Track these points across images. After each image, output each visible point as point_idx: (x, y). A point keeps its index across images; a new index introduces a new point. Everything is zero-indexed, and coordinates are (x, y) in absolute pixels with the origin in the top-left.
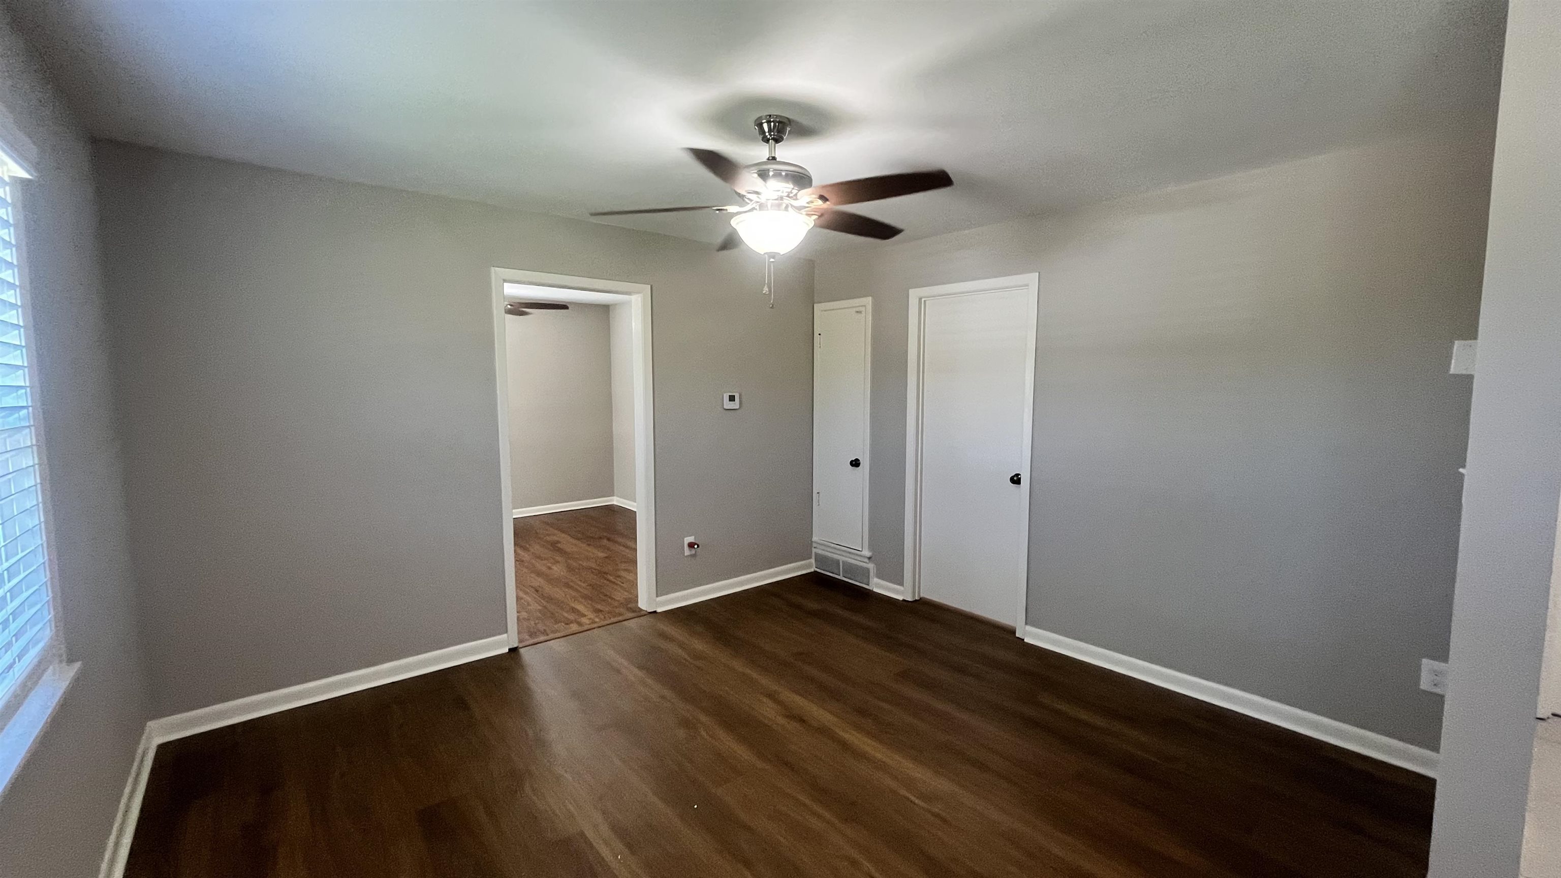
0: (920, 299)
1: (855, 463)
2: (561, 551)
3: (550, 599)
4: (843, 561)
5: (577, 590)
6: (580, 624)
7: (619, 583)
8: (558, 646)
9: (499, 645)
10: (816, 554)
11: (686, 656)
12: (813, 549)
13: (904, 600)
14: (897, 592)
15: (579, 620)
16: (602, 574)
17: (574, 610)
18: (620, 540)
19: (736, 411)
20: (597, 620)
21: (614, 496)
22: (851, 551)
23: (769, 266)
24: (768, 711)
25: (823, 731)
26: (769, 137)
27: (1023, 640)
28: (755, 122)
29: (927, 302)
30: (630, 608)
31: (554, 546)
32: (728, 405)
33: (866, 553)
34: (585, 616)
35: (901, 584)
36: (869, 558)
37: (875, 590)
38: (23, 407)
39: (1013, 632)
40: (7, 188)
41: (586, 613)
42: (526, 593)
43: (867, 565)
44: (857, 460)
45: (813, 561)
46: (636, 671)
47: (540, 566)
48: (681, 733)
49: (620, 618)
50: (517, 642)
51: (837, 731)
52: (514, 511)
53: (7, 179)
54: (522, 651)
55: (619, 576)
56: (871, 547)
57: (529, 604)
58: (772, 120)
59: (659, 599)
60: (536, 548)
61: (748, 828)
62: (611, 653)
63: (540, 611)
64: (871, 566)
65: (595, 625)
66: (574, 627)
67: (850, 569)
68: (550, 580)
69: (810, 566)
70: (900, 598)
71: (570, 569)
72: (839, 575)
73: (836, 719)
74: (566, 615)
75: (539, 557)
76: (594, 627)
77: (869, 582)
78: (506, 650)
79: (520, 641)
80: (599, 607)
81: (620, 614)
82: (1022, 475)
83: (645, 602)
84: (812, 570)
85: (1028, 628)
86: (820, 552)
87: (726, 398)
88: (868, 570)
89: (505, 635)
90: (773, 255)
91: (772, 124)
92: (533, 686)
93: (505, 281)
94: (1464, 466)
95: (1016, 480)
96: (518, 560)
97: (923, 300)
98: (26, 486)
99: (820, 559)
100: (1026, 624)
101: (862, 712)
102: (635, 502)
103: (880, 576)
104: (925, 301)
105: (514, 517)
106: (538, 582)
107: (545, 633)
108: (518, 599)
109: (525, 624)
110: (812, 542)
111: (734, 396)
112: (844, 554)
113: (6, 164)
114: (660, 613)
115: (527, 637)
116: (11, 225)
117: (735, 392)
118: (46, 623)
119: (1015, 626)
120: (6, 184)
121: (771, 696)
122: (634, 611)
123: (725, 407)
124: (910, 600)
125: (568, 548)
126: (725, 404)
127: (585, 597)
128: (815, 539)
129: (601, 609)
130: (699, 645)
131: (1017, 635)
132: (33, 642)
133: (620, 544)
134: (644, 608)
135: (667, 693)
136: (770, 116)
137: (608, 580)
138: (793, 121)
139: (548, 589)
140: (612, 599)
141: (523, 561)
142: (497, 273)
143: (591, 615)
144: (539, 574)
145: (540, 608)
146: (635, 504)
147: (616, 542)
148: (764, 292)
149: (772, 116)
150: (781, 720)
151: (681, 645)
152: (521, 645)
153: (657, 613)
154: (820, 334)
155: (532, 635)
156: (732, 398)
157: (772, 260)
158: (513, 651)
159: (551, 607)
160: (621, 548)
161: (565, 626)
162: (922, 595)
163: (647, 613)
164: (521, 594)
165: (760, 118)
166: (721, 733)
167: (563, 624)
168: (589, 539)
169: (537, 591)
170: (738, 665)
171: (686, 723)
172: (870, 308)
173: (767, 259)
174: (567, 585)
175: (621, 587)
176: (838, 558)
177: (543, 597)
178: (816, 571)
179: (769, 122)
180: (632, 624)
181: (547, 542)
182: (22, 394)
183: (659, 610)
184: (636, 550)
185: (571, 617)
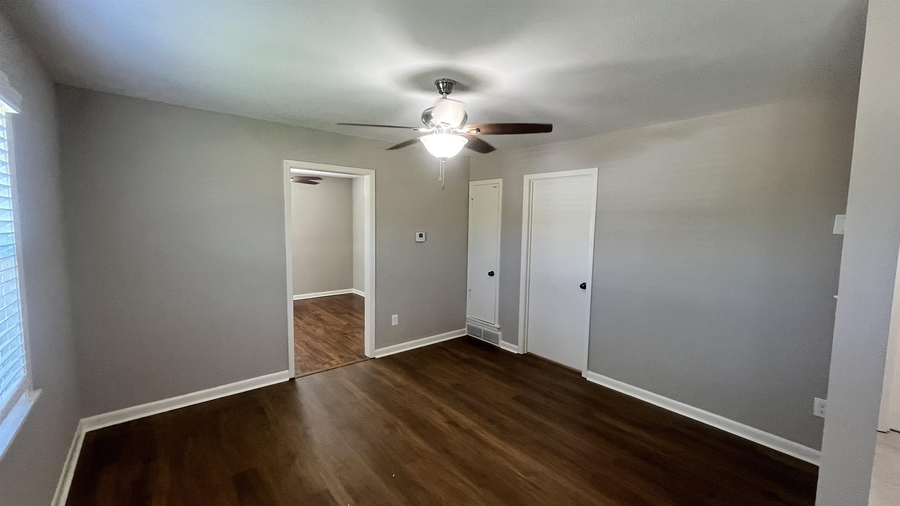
0: (530, 181)
1: (491, 274)
2: (321, 320)
3: (315, 350)
4: (483, 330)
5: (328, 344)
6: (331, 364)
7: (354, 340)
8: (318, 378)
9: (284, 376)
10: (468, 326)
11: (391, 385)
12: (466, 322)
13: (518, 354)
14: (514, 349)
15: (330, 362)
16: (344, 334)
17: (328, 356)
18: (356, 315)
19: (423, 243)
20: (341, 362)
21: (352, 288)
22: (487, 324)
23: (442, 165)
24: (438, 420)
25: (469, 432)
26: (443, 91)
27: (586, 379)
28: (435, 82)
29: (534, 182)
30: (360, 356)
31: (318, 318)
32: (418, 239)
33: (497, 326)
34: (334, 360)
35: (517, 344)
36: (499, 329)
37: (502, 347)
38: (11, 245)
39: (580, 374)
40: (4, 119)
41: (334, 358)
42: (300, 345)
43: (497, 332)
44: (492, 272)
45: (466, 329)
46: (363, 394)
47: (309, 329)
48: (387, 431)
49: (354, 362)
50: (294, 374)
51: (477, 432)
52: (294, 296)
53: (4, 114)
54: (297, 380)
55: (354, 336)
56: (500, 322)
57: (302, 352)
58: (445, 82)
59: (377, 350)
60: (307, 318)
61: (423, 489)
62: (349, 383)
63: (308, 357)
64: (500, 334)
65: (338, 366)
66: (327, 366)
67: (487, 334)
68: (316, 338)
69: (464, 332)
70: (516, 352)
71: (327, 332)
72: (481, 338)
73: (476, 424)
74: (323, 359)
75: (309, 324)
76: (339, 366)
77: (498, 342)
78: (288, 379)
79: (296, 374)
80: (342, 354)
81: (354, 359)
82: (587, 284)
83: (368, 352)
84: (465, 335)
85: (589, 372)
86: (470, 324)
87: (418, 235)
88: (497, 336)
89: (287, 371)
90: (444, 159)
91: (445, 84)
92: (302, 401)
93: (291, 167)
94: (837, 294)
95: (583, 286)
96: (296, 325)
97: (532, 181)
98: (12, 290)
99: (470, 328)
100: (588, 369)
101: (491, 420)
102: (364, 291)
103: (504, 339)
104: (533, 182)
105: (294, 300)
106: (308, 339)
107: (310, 369)
108: (296, 348)
109: (299, 364)
110: (466, 318)
111: (422, 234)
112: (484, 325)
113: (3, 105)
114: (377, 358)
115: (301, 372)
116: (5, 140)
117: (422, 232)
118: (21, 369)
119: (581, 370)
120: (3, 117)
121: (440, 410)
122: (362, 358)
123: (417, 240)
124: (521, 354)
125: (326, 319)
126: (417, 238)
127: (336, 349)
128: (468, 316)
129: (343, 356)
130: (399, 379)
131: (582, 376)
132: (14, 379)
133: (356, 317)
134: (368, 356)
135: (380, 407)
136: (444, 79)
137: (348, 338)
138: (457, 82)
139: (314, 343)
140: (350, 349)
141: (299, 326)
142: (287, 163)
143: (337, 359)
144: (308, 333)
145: (308, 354)
146: (364, 293)
147: (352, 315)
148: (439, 180)
149: (445, 80)
150: (444, 424)
151: (388, 379)
152: (296, 377)
153: (376, 359)
154: (472, 199)
155: (303, 370)
156: (421, 236)
157: (443, 162)
158: (292, 380)
159: (315, 354)
160: (356, 319)
161: (322, 366)
162: (528, 351)
163: (369, 359)
164: (298, 346)
165: (438, 80)
166: (410, 432)
167: (321, 364)
168: (338, 314)
169: (307, 344)
170: (420, 391)
171: (390, 426)
172: (501, 184)
173: (441, 161)
174: (325, 341)
175: (355, 342)
176: (481, 328)
177: (310, 348)
178: (468, 335)
179: (443, 83)
180: (361, 365)
181: (313, 315)
182: (10, 237)
183: (377, 357)
184: (364, 320)
185: (326, 360)
